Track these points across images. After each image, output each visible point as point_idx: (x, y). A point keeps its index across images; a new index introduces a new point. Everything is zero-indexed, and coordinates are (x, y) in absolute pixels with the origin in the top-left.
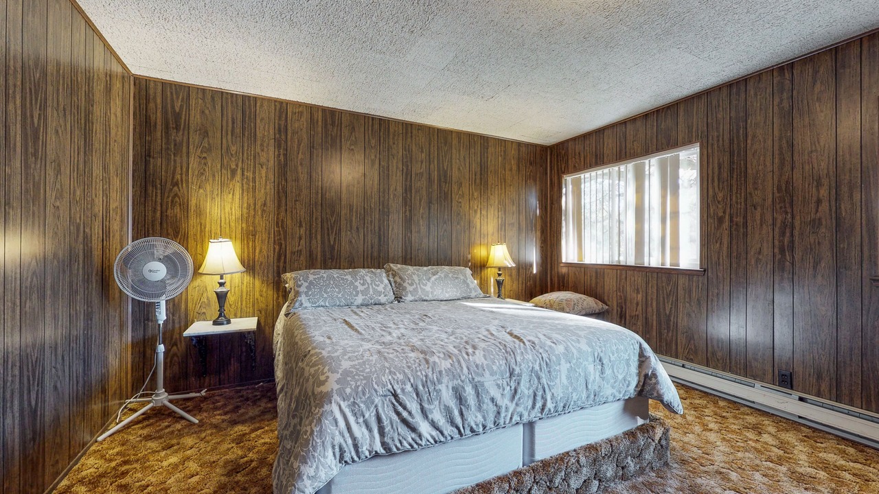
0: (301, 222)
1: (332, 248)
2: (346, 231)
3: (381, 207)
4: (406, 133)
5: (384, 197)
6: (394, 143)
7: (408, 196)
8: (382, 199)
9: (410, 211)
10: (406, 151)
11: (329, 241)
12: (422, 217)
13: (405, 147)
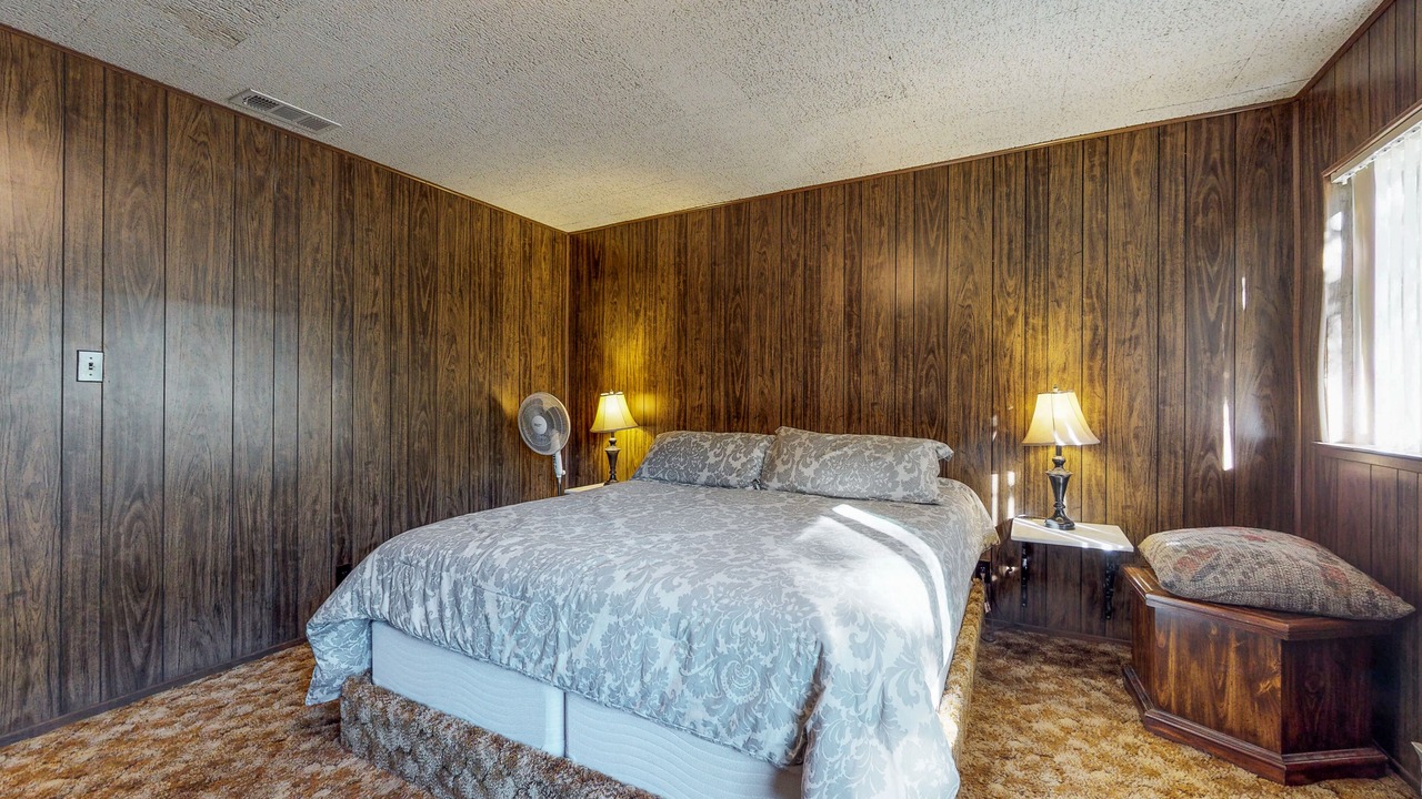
0: (701, 367)
1: (738, 402)
2: (756, 377)
3: (807, 335)
4: (851, 200)
5: (811, 318)
6: (829, 225)
7: (855, 309)
8: (808, 321)
9: (858, 335)
10: (849, 231)
11: (734, 392)
12: (881, 345)
13: (849, 225)
